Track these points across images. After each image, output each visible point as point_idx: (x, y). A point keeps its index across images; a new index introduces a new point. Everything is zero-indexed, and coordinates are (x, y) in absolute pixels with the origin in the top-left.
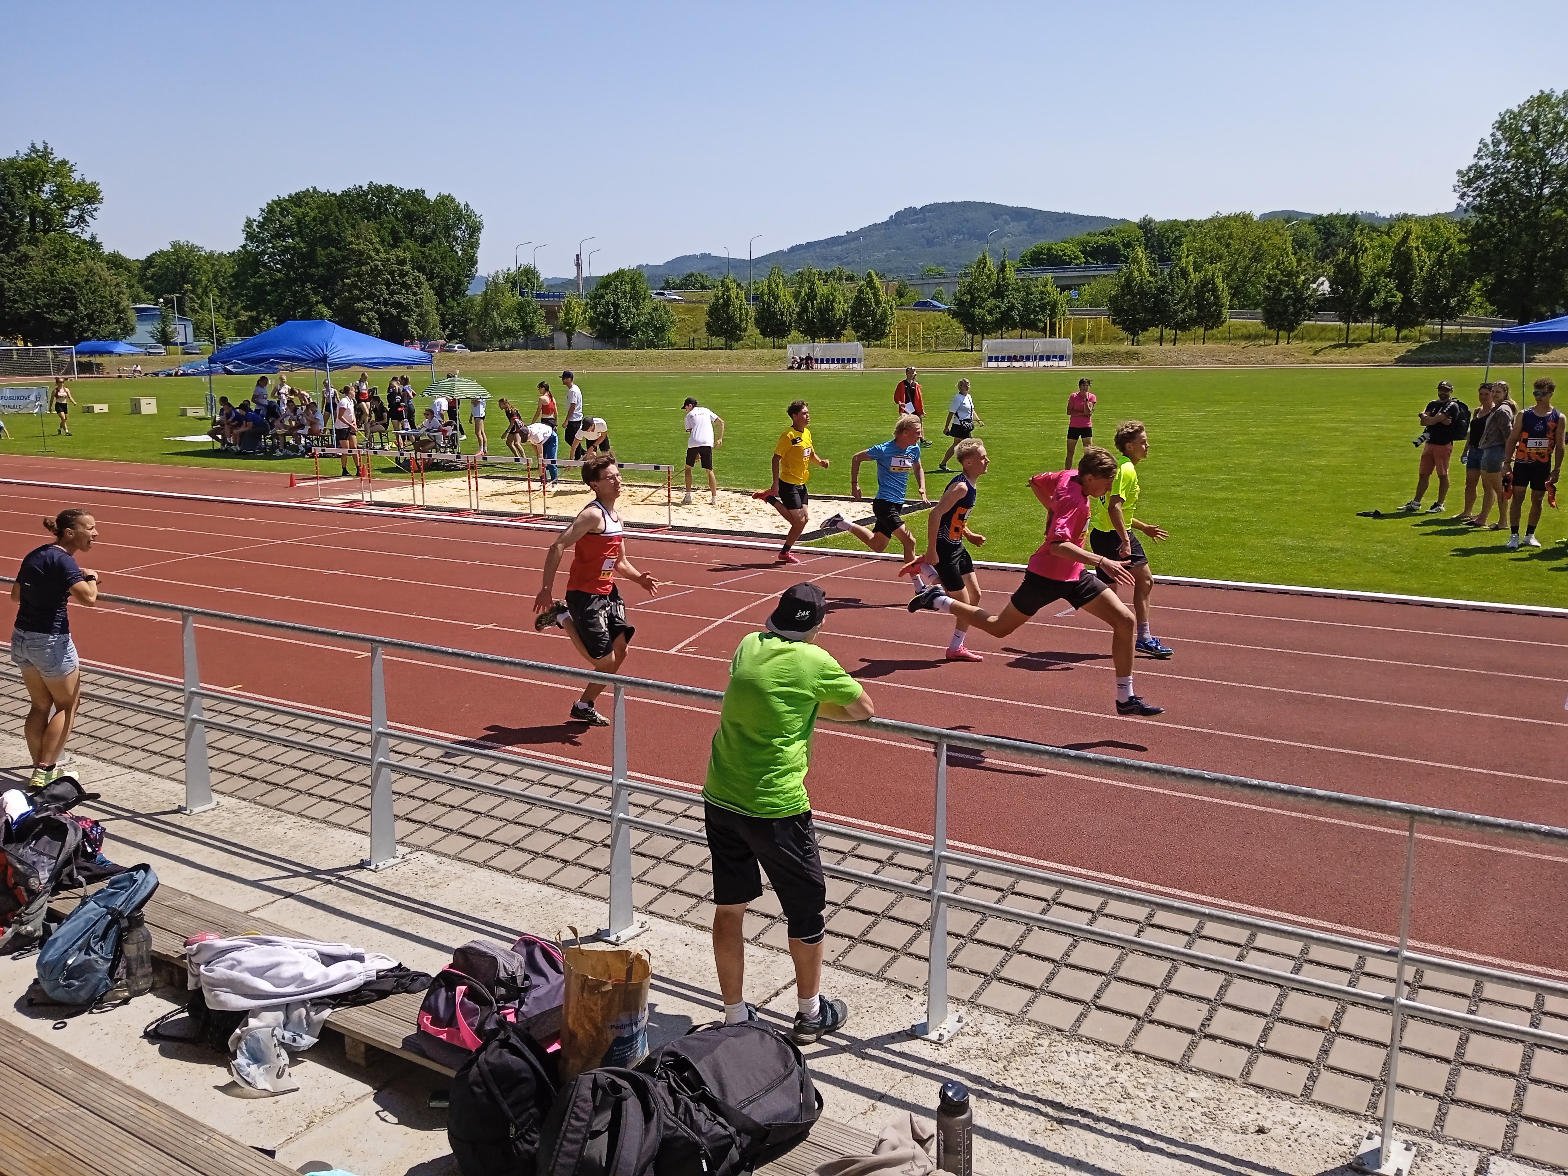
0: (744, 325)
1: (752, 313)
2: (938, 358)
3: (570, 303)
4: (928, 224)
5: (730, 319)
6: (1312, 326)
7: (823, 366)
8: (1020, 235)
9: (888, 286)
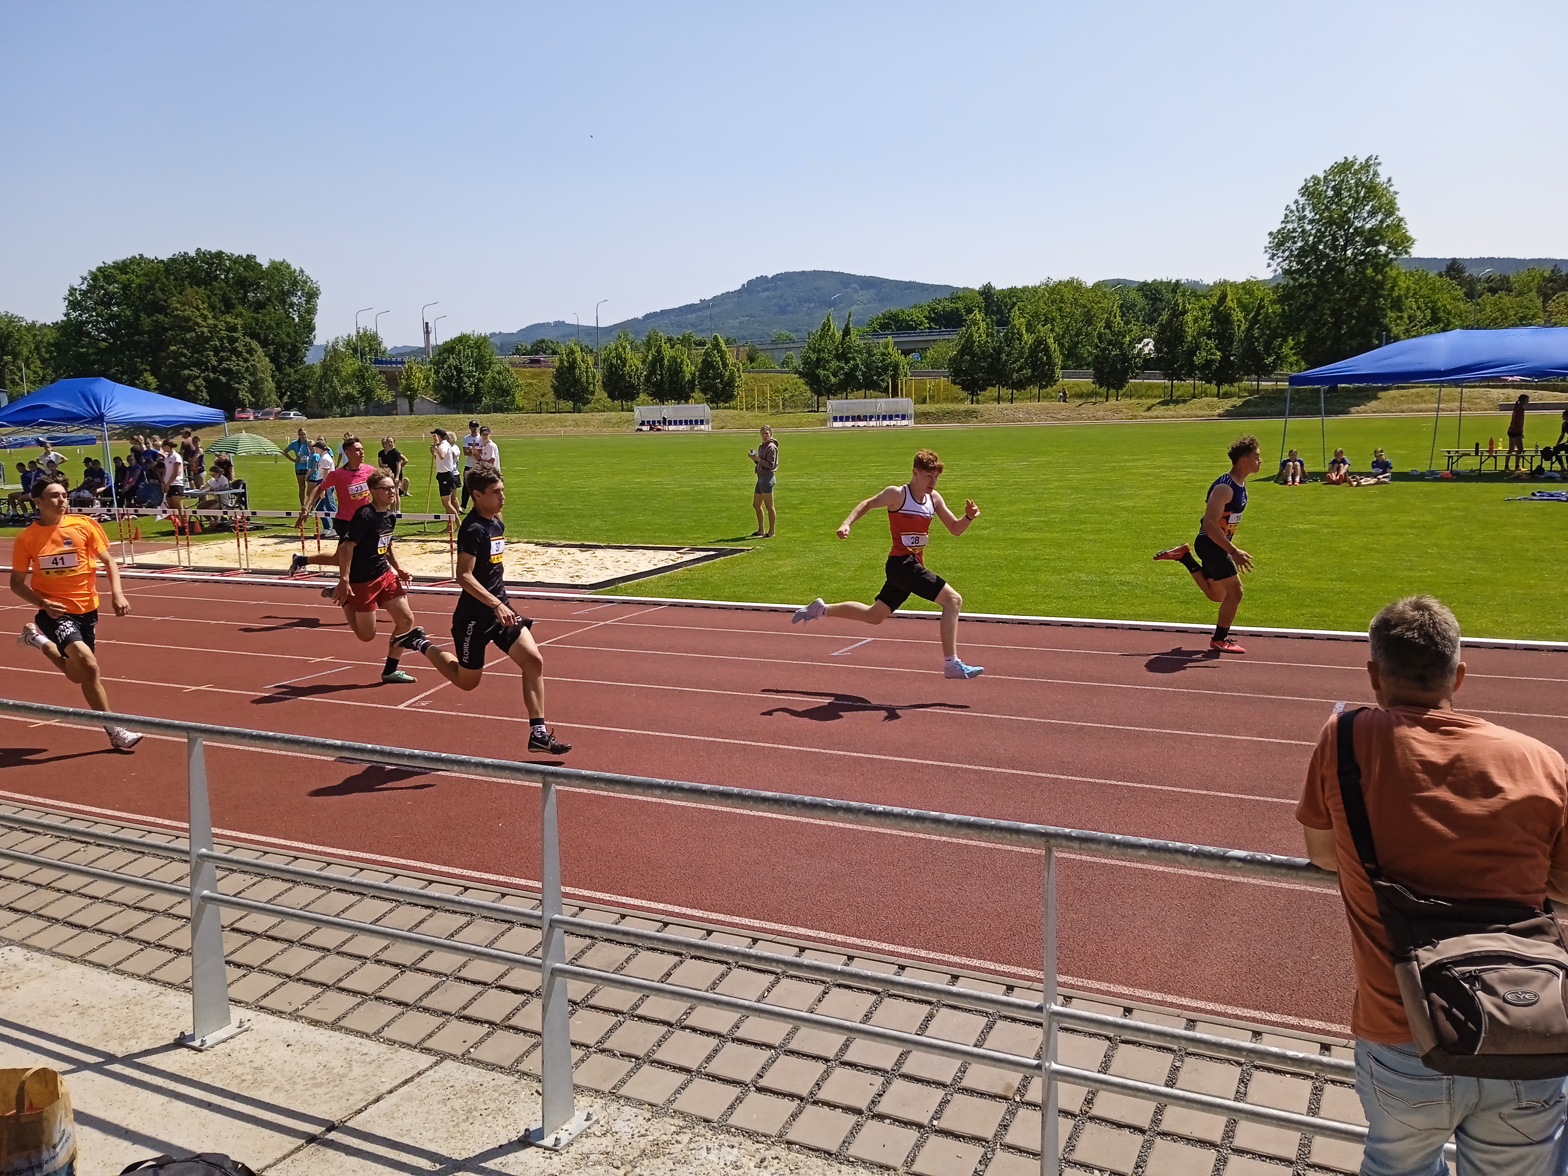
0: (591, 388)
1: (599, 376)
2: (785, 419)
3: (411, 368)
4: (779, 293)
5: (577, 381)
6: (1140, 384)
7: (672, 428)
8: (869, 303)
9: (738, 351)
